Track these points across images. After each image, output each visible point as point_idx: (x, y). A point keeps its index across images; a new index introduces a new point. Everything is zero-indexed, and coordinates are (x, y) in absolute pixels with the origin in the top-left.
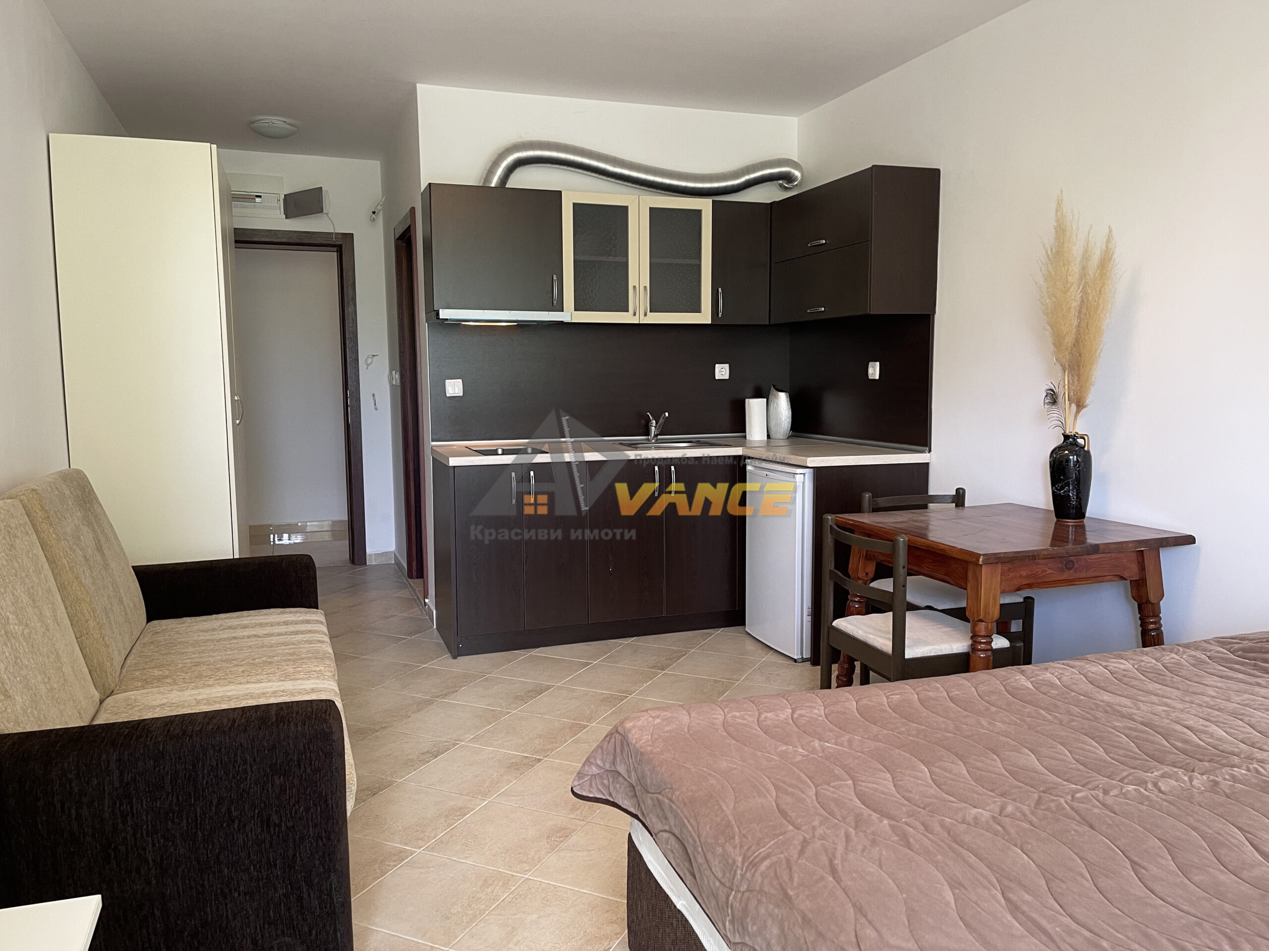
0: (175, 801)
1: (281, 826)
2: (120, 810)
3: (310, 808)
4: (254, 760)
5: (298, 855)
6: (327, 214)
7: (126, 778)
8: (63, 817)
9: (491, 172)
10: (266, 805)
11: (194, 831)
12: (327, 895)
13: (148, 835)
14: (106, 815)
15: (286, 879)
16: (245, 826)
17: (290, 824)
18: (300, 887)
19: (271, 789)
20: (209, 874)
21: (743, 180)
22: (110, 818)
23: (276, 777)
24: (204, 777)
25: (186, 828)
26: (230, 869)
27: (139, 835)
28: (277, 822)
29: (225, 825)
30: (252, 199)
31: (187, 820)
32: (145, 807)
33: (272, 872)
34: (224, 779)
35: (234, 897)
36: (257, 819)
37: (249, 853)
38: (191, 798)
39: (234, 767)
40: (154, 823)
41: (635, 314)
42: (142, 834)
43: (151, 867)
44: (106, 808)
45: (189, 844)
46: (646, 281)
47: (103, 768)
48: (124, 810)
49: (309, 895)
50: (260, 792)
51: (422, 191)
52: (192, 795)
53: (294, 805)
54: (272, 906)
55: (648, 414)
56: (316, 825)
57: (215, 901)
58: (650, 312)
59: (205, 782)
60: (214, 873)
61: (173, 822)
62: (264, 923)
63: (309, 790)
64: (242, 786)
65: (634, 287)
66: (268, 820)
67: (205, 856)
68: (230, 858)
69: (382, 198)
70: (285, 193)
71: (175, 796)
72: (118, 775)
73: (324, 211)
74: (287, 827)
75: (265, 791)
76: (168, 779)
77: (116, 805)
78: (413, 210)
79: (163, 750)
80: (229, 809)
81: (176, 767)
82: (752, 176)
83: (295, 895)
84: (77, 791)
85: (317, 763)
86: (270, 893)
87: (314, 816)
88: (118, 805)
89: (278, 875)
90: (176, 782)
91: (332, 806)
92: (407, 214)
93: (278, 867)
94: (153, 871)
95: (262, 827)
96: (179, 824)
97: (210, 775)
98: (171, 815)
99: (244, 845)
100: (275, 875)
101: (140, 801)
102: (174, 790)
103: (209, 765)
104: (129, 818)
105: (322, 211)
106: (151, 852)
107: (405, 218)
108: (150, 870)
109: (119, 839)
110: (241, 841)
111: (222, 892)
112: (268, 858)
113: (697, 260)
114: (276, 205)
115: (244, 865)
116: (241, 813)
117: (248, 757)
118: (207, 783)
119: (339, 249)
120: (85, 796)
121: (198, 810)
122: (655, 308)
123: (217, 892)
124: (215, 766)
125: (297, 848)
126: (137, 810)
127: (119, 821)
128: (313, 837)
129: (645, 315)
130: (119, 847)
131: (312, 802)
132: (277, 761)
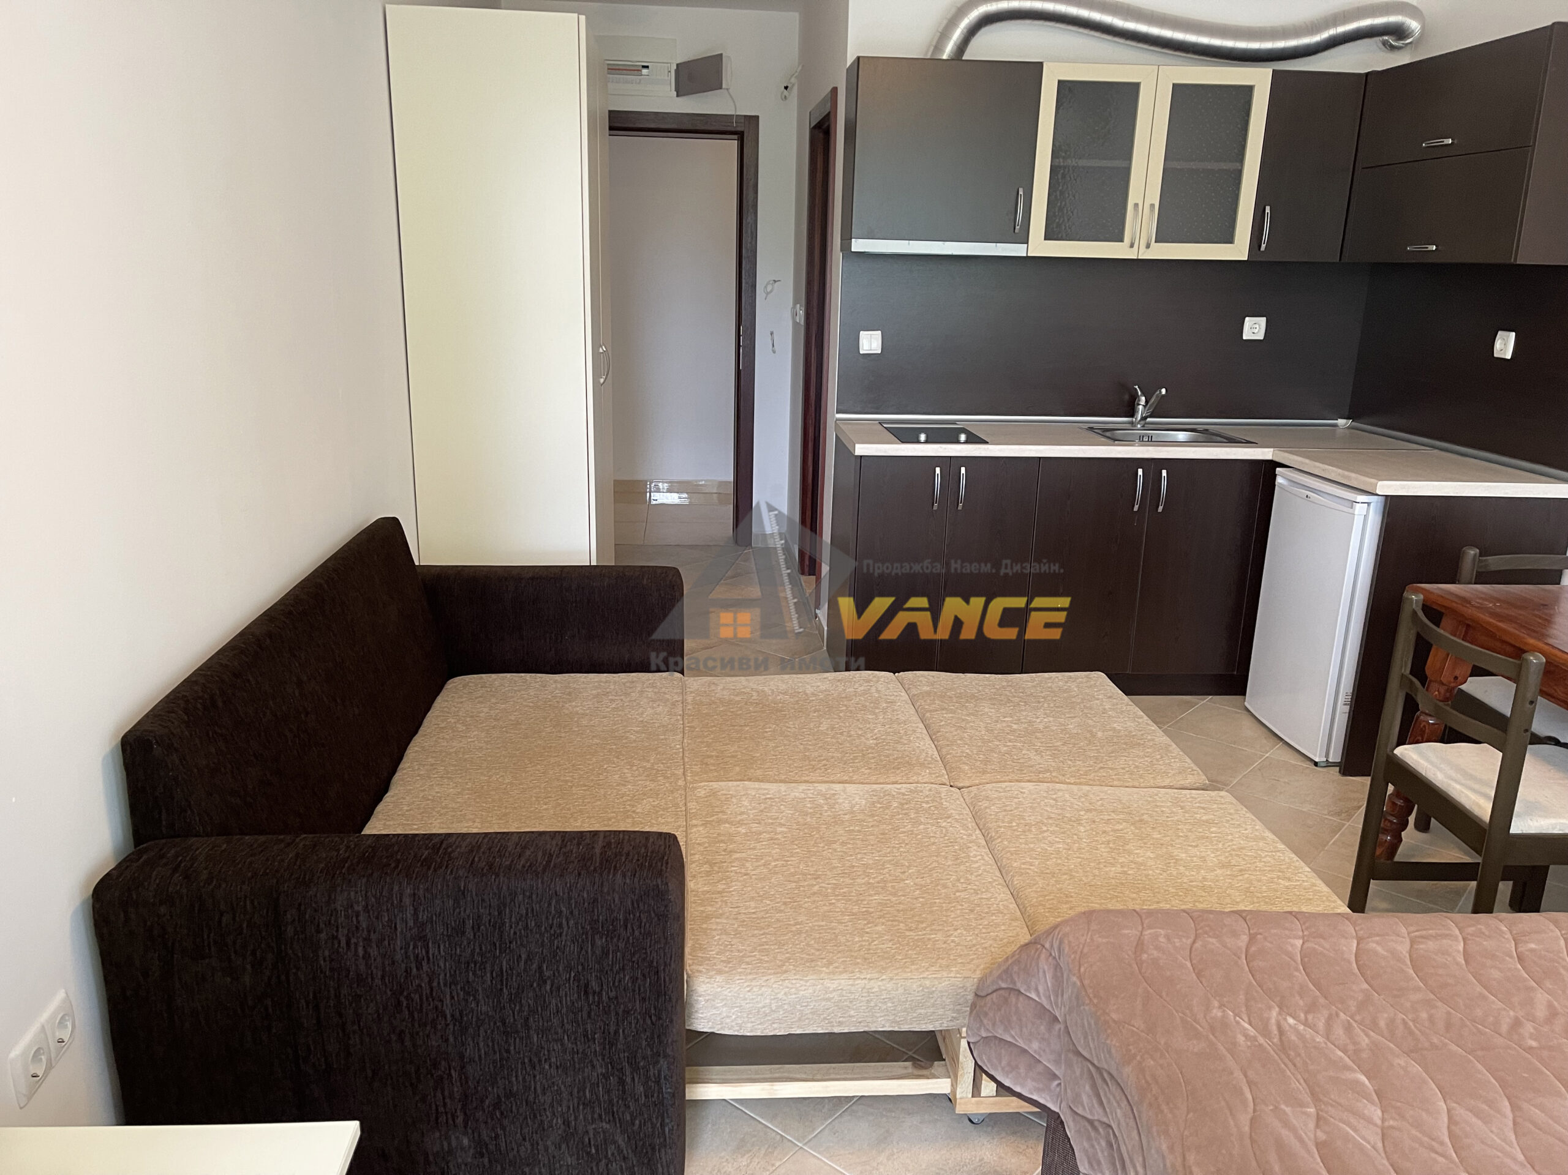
0: (477, 950)
1: (602, 994)
2: (414, 953)
3: (637, 978)
4: (571, 913)
5: (621, 1031)
6: (727, 89)
7: (421, 917)
8: (349, 953)
9: (944, 35)
10: (583, 969)
11: (499, 987)
12: (655, 1082)
13: (445, 985)
14: (398, 957)
15: (606, 1058)
16: (558, 989)
17: (613, 994)
18: (622, 1069)
19: (591, 950)
20: (515, 1039)
21: (1325, 35)
22: (403, 961)
23: (597, 937)
24: (511, 927)
25: (489, 983)
26: (540, 1036)
27: (435, 984)
28: (597, 990)
29: (535, 985)
30: (638, 70)
31: (492, 973)
32: (442, 953)
33: (589, 1047)
34: (534, 930)
35: (544, 1068)
36: (573, 984)
37: (563, 1021)
38: (496, 949)
39: (547, 918)
40: (452, 973)
41: (1132, 246)
42: (439, 983)
43: (448, 1022)
44: (398, 949)
45: (493, 1002)
46: (1154, 196)
47: (395, 902)
48: (418, 954)
49: (633, 1079)
50: (577, 952)
51: (848, 65)
52: (498, 945)
53: (618, 972)
54: (588, 1085)
55: (1137, 387)
56: (644, 999)
57: (522, 1069)
58: (1156, 242)
59: (512, 932)
60: (521, 1039)
61: (474, 974)
62: (578, 1104)
63: (637, 956)
64: (556, 942)
65: (1136, 205)
66: (587, 986)
67: (512, 1017)
68: (541, 1024)
69: (799, 66)
70: (678, 62)
71: (477, 944)
72: (412, 912)
73: (724, 86)
74: (609, 997)
75: (583, 952)
76: (469, 923)
77: (409, 947)
78: (835, 90)
79: (464, 888)
80: (540, 968)
81: (479, 911)
82: (1341, 29)
83: (616, 1078)
84: (364, 926)
85: (647, 925)
86: (586, 1070)
87: (642, 989)
88: (411, 947)
89: (596, 1051)
90: (479, 928)
91: (664, 981)
92: (827, 95)
93: (596, 1042)
94: (451, 1027)
95: (579, 993)
96: (482, 977)
97: (518, 924)
98: (473, 966)
99: (557, 1012)
100: (593, 1051)
101: (437, 946)
102: (477, 937)
103: (518, 913)
104: (424, 963)
105: (721, 88)
106: (449, 1006)
107: (824, 100)
108: (447, 1025)
109: (412, 985)
110: (553, 1006)
111: (530, 1060)
112: (586, 1030)
113: (1238, 164)
114: (666, 78)
115: (557, 1033)
116: (554, 973)
117: (564, 909)
118: (515, 933)
119: (740, 136)
120: (374, 932)
121: (504, 963)
122: (1162, 237)
123: (524, 1060)
124: (524, 914)
125: (620, 1024)
126: (433, 954)
127: (413, 965)
128: (640, 1013)
129: (1148, 246)
130: (412, 995)
131: (640, 972)
132: (598, 916)
